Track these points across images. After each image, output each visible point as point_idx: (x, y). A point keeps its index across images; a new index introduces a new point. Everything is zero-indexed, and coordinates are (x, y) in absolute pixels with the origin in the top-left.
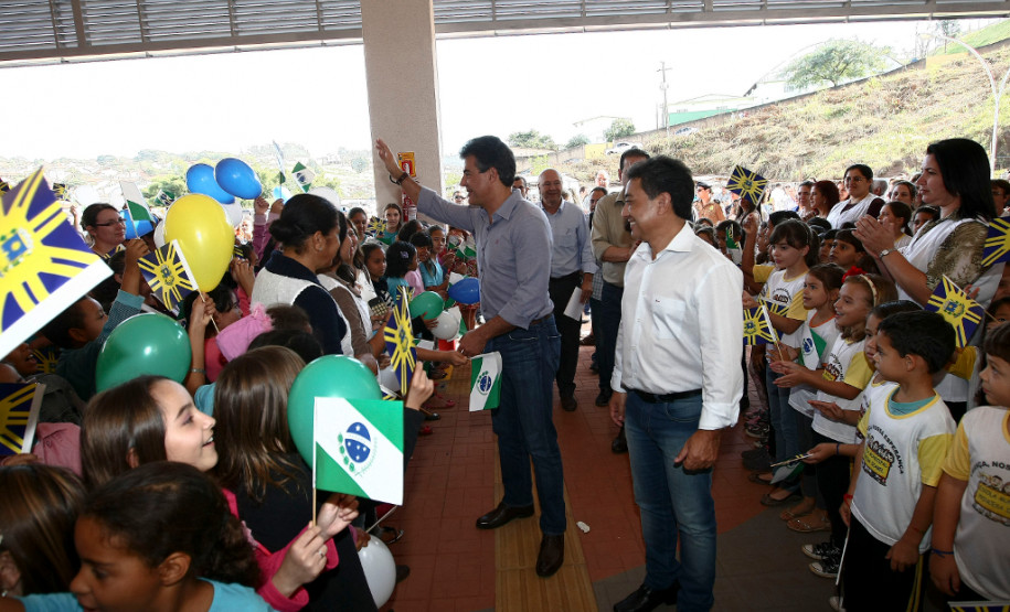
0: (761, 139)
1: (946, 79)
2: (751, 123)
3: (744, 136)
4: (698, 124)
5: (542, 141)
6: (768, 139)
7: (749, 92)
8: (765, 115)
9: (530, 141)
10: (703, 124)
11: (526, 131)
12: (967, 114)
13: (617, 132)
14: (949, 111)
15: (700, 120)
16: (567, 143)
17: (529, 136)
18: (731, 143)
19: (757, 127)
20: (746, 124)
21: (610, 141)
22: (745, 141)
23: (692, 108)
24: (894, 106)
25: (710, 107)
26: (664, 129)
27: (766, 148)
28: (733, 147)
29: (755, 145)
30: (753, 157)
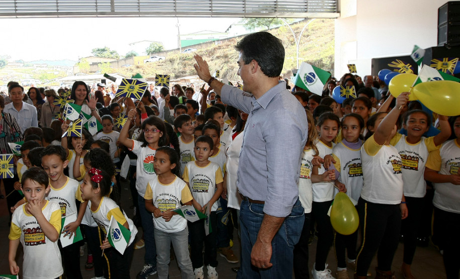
0: (226, 56)
1: (316, 29)
2: (222, 48)
3: (218, 55)
4: (197, 46)
5: (112, 53)
6: (230, 57)
7: (228, 30)
8: (229, 43)
9: (104, 53)
10: (200, 47)
11: (102, 48)
12: (323, 47)
13: (153, 50)
14: (315, 45)
15: (198, 45)
16: (125, 55)
17: (104, 50)
18: (211, 58)
19: (225, 50)
20: (220, 48)
21: (148, 54)
22: (218, 57)
23: (195, 38)
24: (291, 42)
25: (205, 38)
26: (179, 49)
27: (228, 61)
28: (212, 60)
29: (223, 60)
30: (222, 66)
